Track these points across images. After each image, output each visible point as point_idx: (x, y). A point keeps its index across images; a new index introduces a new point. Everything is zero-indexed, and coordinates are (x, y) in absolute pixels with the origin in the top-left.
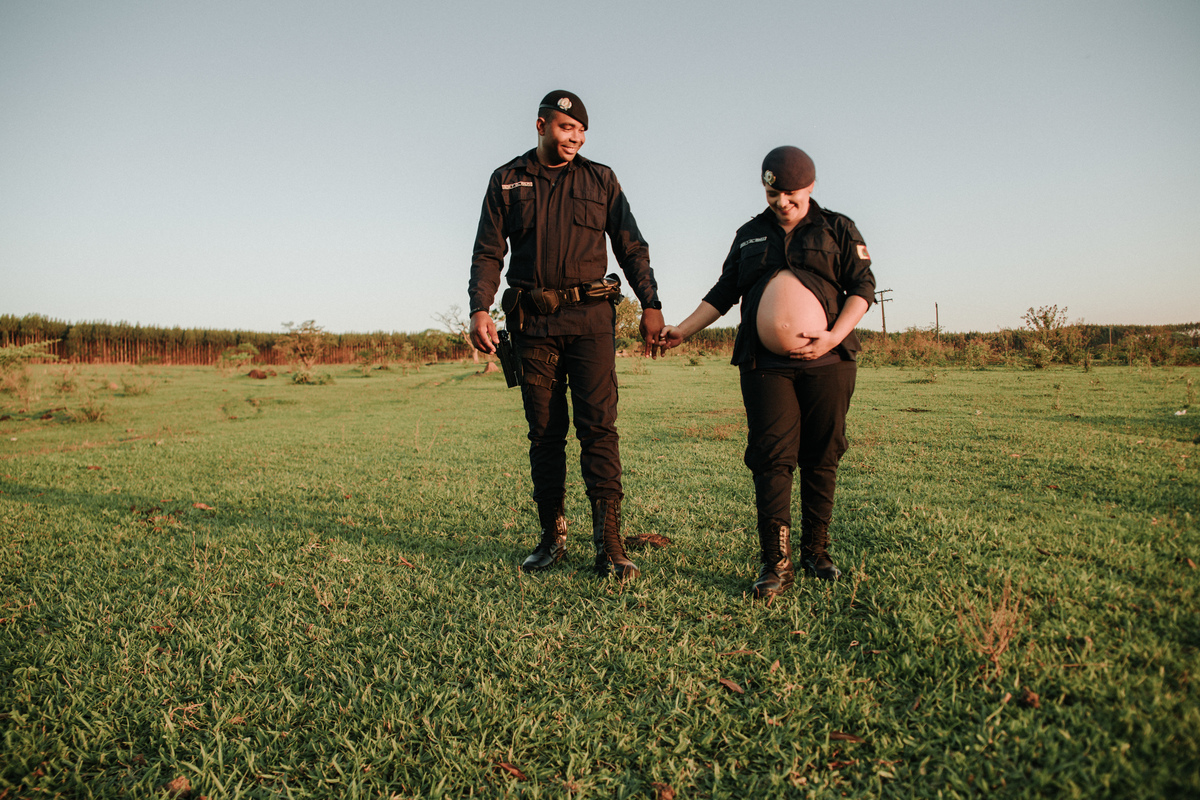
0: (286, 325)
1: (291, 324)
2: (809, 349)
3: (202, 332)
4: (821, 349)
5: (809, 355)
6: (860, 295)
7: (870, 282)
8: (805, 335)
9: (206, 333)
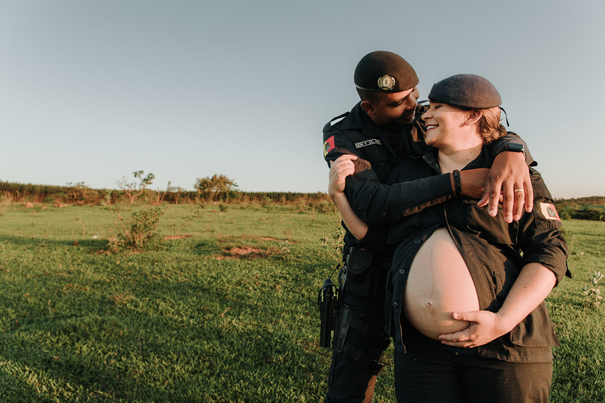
0: (68, 184)
1: (71, 183)
2: (463, 337)
3: (44, 186)
4: (483, 337)
5: (467, 344)
6: (543, 264)
7: (560, 247)
8: (456, 316)
9: (46, 187)
